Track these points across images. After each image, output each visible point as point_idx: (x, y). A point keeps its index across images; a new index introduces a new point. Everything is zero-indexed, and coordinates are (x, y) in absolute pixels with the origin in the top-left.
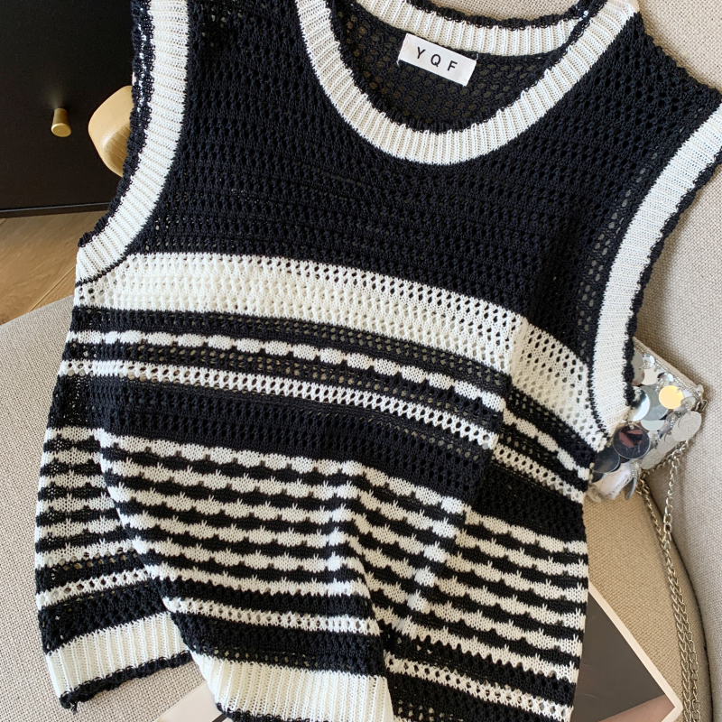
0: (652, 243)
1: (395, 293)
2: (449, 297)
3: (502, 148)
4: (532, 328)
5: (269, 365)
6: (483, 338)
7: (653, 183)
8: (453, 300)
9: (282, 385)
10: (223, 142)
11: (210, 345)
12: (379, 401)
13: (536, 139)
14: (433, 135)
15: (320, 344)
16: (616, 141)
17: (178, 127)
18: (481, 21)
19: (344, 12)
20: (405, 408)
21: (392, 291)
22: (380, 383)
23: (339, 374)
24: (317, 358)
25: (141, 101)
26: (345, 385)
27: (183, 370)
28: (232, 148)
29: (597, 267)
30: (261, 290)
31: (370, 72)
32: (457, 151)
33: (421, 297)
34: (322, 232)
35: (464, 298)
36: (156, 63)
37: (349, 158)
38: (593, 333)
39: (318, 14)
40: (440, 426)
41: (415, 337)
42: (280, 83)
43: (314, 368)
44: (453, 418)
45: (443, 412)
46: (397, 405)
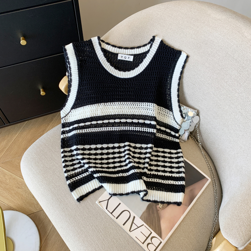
0: (177, 83)
3: (142, 71)
4: (158, 107)
5: (105, 125)
6: (148, 110)
7: (174, 71)
8: (140, 104)
9: (109, 129)
10: (87, 82)
11: (92, 124)
12: (129, 128)
13: (149, 68)
14: (128, 72)
15: (115, 119)
16: (164, 65)
17: (78, 81)
18: (132, 48)
19: (106, 52)
20: (135, 128)
21: (127, 105)
22: (129, 124)
23: (120, 124)
24: (115, 122)
25: (70, 78)
26: (122, 126)
27: (88, 129)
28: (89, 83)
29: (168, 91)
30: (100, 110)
31: (113, 63)
32: (134, 74)
33: (133, 105)
34: (110, 96)
35: (142, 103)
36: (72, 70)
37: (113, 80)
38: (171, 105)
39: (101, 54)
40: (144, 131)
41: (134, 113)
42: (96, 69)
43: (114, 124)
44: (146, 129)
45: (144, 128)
46: (133, 128)
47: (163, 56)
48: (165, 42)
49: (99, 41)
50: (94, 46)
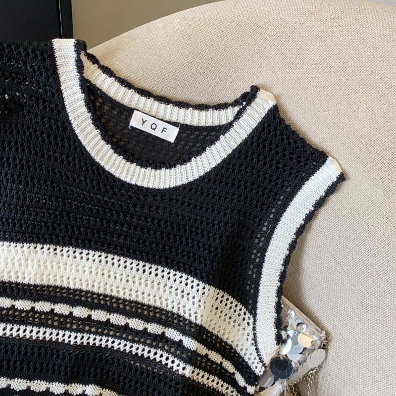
0: (290, 241)
1: (127, 268)
2: (163, 271)
3: (195, 180)
4: (217, 291)
5: (36, 318)
6: (184, 299)
7: (288, 205)
8: (165, 273)
9: (45, 333)
12: (113, 342)
13: (216, 176)
14: (153, 171)
15: (74, 304)
16: (265, 179)
18: (181, 104)
19: (94, 96)
20: (131, 347)
21: (125, 267)
22: (114, 330)
23: (85, 325)
24: (71, 313)
26: (90, 332)
28: (19, 176)
29: (256, 254)
30: (35, 266)
31: (113, 132)
32: (168, 181)
33: (144, 271)
34: (79, 228)
35: (172, 272)
37: (98, 183)
38: (256, 295)
39: (76, 97)
40: (155, 359)
41: (139, 298)
42: (52, 137)
43: (68, 320)
44: (163, 354)
45: (157, 349)
46: (125, 345)
47: (267, 154)
48: (285, 113)
49: (79, 54)
50: (58, 67)
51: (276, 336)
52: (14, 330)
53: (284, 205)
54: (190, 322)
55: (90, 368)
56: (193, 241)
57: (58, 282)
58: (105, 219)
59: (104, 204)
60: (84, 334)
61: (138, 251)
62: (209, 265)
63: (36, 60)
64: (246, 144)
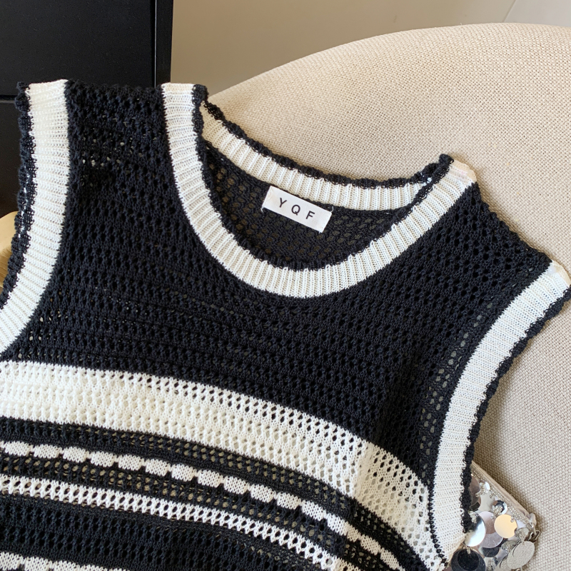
0: (488, 381)
1: (250, 411)
2: (301, 417)
3: (352, 288)
4: (378, 449)
5: (120, 479)
6: (330, 460)
7: (489, 329)
8: (304, 421)
9: (131, 501)
10: (96, 269)
11: (64, 458)
12: (227, 518)
13: (383, 282)
14: (291, 272)
15: (173, 460)
16: (455, 289)
17: (55, 254)
18: (337, 179)
19: (216, 165)
20: (253, 526)
21: (247, 409)
22: (229, 501)
23: (189, 491)
24: (169, 474)
25: (23, 229)
26: (194, 502)
27: (34, 482)
28: (104, 275)
29: (437, 398)
30: (121, 404)
31: (237, 216)
32: (312, 287)
33: (273, 416)
34: (184, 351)
35: (314, 420)
36: (37, 199)
37: (214, 288)
38: (433, 458)
39: (190, 166)
40: (285, 545)
41: (266, 455)
42: (153, 221)
43: (165, 484)
44: (298, 538)
45: (289, 531)
46: (244, 523)
47: (460, 254)
48: (488, 194)
49: (197, 105)
50: (167, 123)
51: (463, 518)
52: (90, 495)
53: (483, 328)
54: (339, 494)
55: (192, 554)
56: (345, 375)
57: (151, 428)
58: (221, 339)
59: (220, 317)
60: (186, 504)
61: (267, 386)
62: (368, 412)
63: (138, 112)
64: (430, 238)
